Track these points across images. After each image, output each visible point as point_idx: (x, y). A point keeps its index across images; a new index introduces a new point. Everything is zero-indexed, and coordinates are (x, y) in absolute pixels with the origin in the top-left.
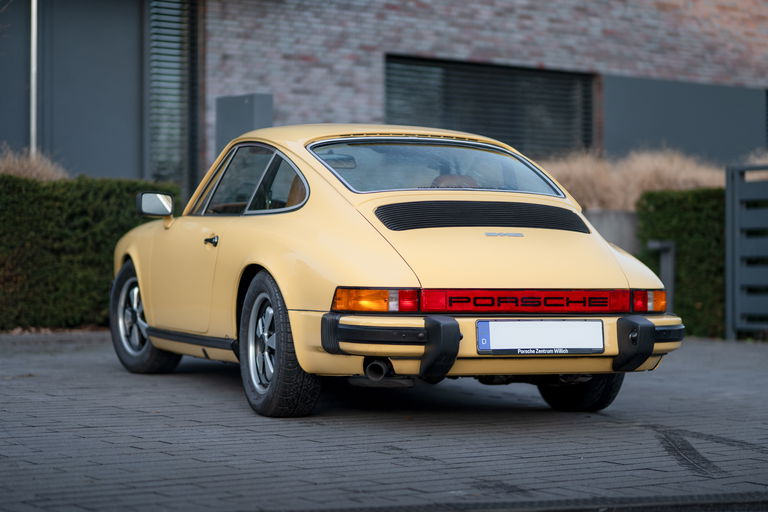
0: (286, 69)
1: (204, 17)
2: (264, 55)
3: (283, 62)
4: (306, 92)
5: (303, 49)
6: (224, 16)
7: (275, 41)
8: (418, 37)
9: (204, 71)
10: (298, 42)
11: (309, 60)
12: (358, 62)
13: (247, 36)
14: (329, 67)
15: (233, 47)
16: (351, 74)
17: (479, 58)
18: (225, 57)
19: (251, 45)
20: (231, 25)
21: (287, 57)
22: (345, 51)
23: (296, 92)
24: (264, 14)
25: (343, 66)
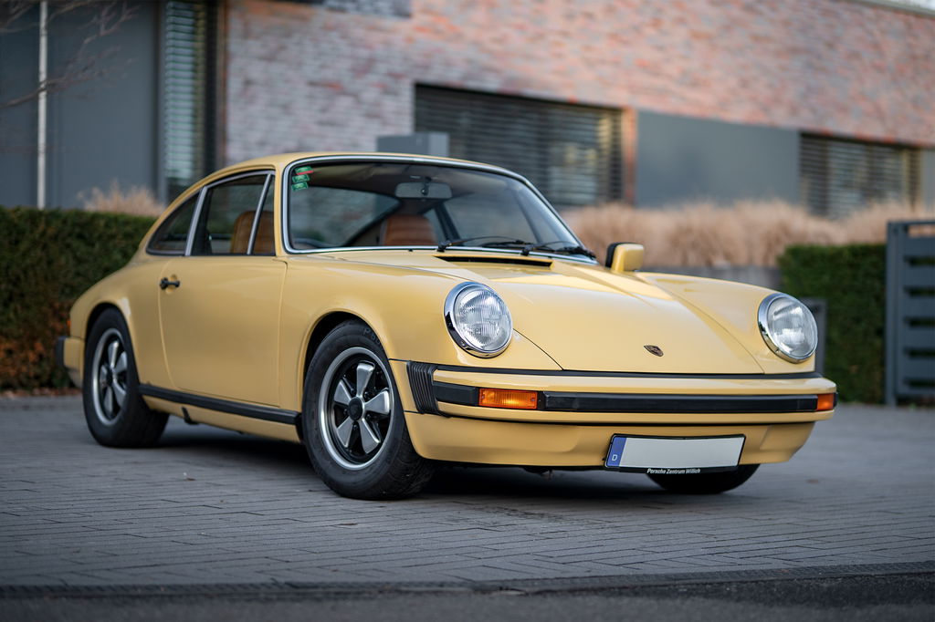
0: (311, 97)
1: (226, 35)
2: (287, 81)
3: (307, 90)
4: (331, 124)
5: (328, 74)
6: (247, 35)
7: (300, 64)
8: (448, 64)
9: (225, 99)
10: (323, 67)
11: (335, 88)
12: (387, 91)
13: (270, 58)
14: (355, 96)
15: (257, 71)
16: (378, 104)
17: (510, 89)
18: (248, 83)
19: (276, 69)
20: (255, 47)
21: (312, 84)
22: (372, 78)
23: (321, 123)
24: (288, 35)
25: (370, 95)
